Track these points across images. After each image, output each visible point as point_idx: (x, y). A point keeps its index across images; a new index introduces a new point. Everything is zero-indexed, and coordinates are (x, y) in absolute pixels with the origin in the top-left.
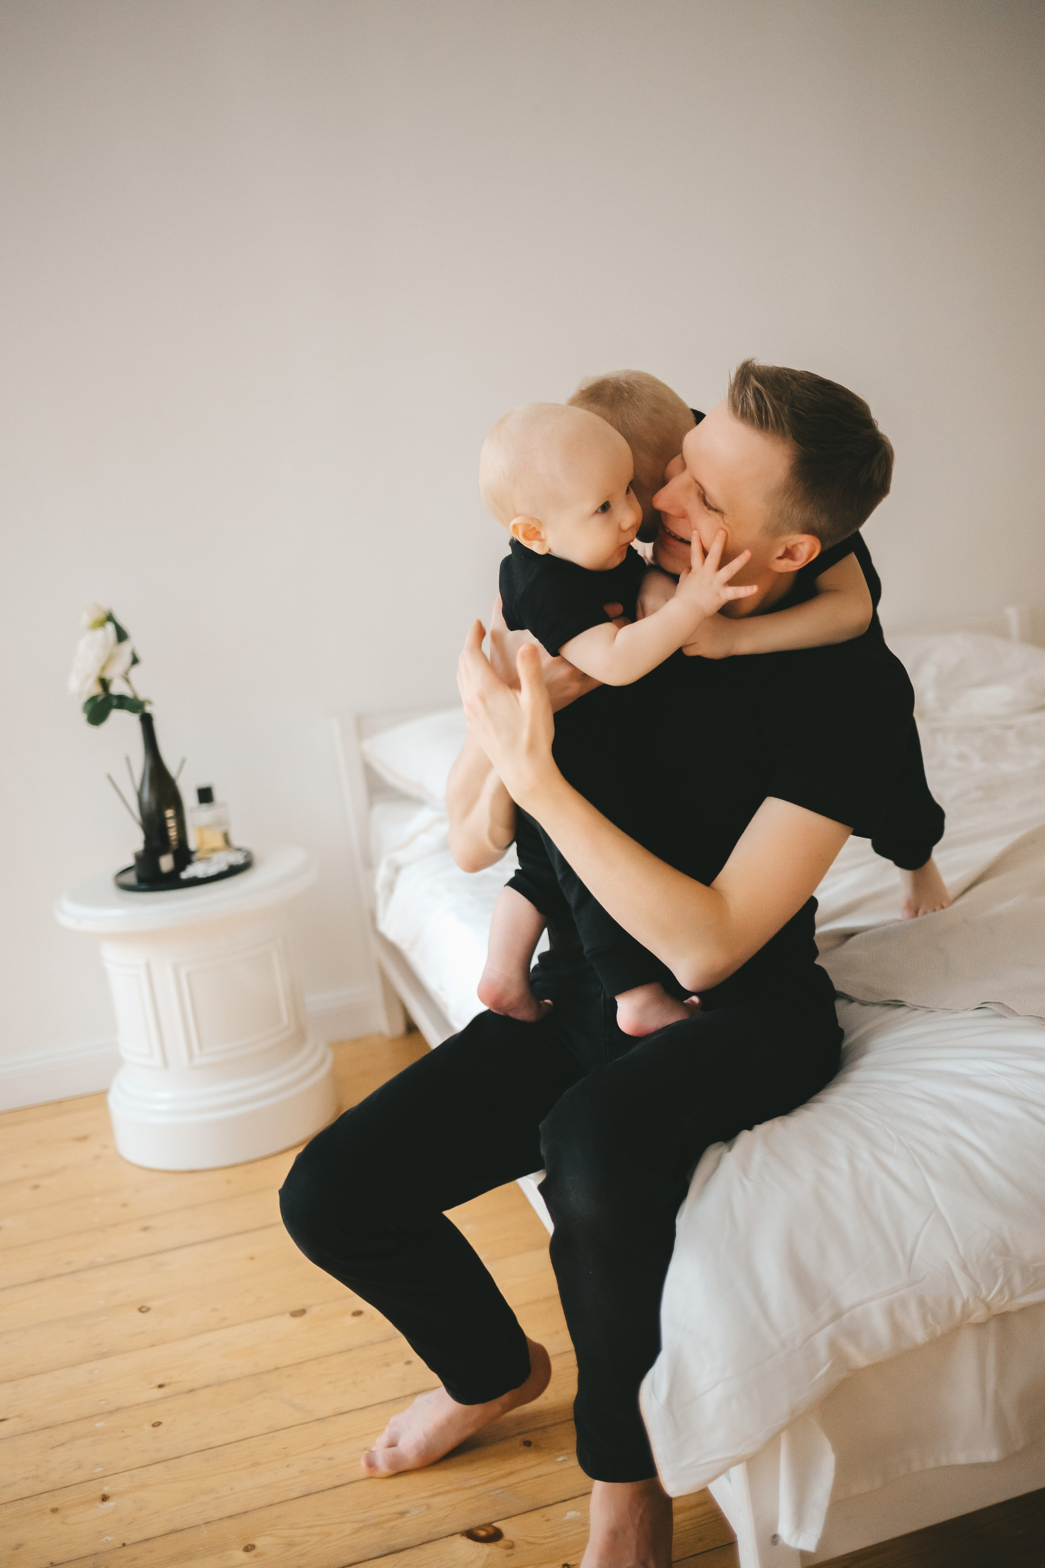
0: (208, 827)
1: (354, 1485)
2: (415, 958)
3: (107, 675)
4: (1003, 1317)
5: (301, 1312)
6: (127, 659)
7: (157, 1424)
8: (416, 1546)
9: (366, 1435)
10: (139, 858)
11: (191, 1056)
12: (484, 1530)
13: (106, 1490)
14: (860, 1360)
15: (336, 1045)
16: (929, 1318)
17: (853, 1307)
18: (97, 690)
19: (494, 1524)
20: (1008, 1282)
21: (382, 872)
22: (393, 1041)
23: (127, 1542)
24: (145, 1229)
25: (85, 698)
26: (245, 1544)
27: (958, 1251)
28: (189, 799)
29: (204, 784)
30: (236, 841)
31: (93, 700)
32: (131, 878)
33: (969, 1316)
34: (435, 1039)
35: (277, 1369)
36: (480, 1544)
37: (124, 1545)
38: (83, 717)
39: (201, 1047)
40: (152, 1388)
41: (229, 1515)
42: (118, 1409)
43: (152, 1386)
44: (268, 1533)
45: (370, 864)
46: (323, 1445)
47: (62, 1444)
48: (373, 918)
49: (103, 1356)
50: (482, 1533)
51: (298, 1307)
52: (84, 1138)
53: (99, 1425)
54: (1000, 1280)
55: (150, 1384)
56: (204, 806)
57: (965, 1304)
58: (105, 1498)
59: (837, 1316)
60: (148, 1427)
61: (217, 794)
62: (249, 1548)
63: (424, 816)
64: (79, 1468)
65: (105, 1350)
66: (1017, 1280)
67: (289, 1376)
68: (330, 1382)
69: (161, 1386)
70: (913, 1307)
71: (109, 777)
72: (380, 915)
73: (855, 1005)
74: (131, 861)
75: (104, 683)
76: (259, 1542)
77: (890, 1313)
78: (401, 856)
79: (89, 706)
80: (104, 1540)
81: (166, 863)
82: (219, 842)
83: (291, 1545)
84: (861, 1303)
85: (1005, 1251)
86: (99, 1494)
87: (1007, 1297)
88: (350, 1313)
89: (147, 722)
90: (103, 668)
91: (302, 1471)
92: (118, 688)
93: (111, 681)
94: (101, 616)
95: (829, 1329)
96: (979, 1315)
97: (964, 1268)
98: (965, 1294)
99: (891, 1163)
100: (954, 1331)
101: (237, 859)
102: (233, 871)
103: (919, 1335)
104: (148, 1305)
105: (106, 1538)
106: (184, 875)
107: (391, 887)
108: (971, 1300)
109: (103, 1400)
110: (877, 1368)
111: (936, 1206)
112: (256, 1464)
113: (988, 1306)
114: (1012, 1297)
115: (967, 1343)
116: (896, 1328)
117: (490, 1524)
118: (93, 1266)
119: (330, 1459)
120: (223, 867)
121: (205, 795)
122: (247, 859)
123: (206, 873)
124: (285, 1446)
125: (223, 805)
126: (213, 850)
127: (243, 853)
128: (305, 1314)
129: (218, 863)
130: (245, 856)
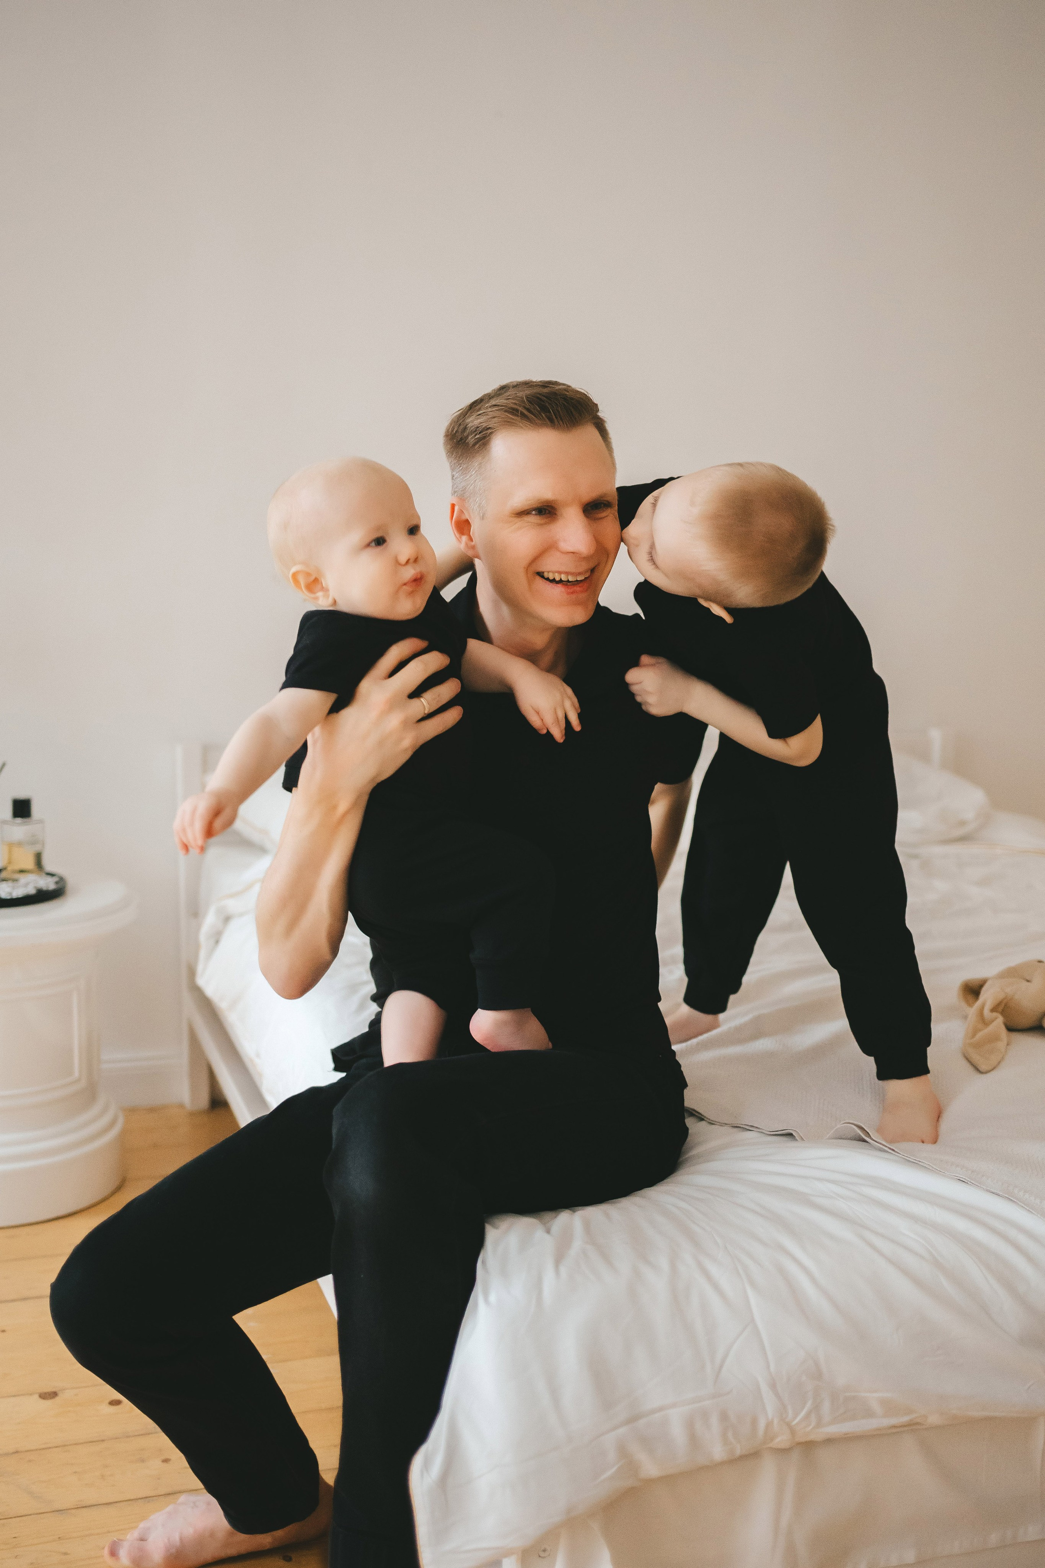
0: (20, 844)
2: (233, 1020)
4: (808, 1446)
5: (52, 1395)
9: (109, 1532)
14: (650, 1469)
15: (131, 1111)
16: (730, 1434)
17: (653, 1411)
20: (817, 1408)
21: (210, 920)
22: (192, 1114)
27: (768, 1367)
29: (22, 795)
30: (49, 865)
33: (772, 1439)
34: (244, 1116)
35: (17, 1452)
45: (196, 913)
46: (59, 1538)
48: (192, 973)
51: (49, 1389)
54: (809, 1405)
56: (19, 820)
57: (769, 1425)
59: (632, 1420)
61: (35, 809)
63: (262, 864)
66: (826, 1407)
67: (30, 1461)
68: (75, 1472)
70: (714, 1421)
72: (200, 968)
73: (703, 1123)
77: (690, 1425)
78: (232, 905)
82: (30, 864)
84: (661, 1409)
85: (818, 1375)
87: (813, 1424)
88: (108, 1401)
95: (622, 1430)
96: (782, 1440)
97: (773, 1386)
98: (770, 1414)
99: (713, 1270)
100: (754, 1455)
101: (48, 884)
102: (41, 897)
103: (718, 1452)
107: (217, 938)
108: (776, 1421)
110: (668, 1480)
111: (753, 1320)
113: (793, 1432)
114: (819, 1424)
115: (768, 1469)
116: (694, 1440)
119: (66, 1554)
120: (31, 891)
121: (21, 808)
122: (59, 886)
123: (11, 894)
124: (15, 1536)
125: (41, 822)
126: (22, 871)
127: (55, 879)
128: (57, 1398)
129: (26, 885)
130: (57, 883)
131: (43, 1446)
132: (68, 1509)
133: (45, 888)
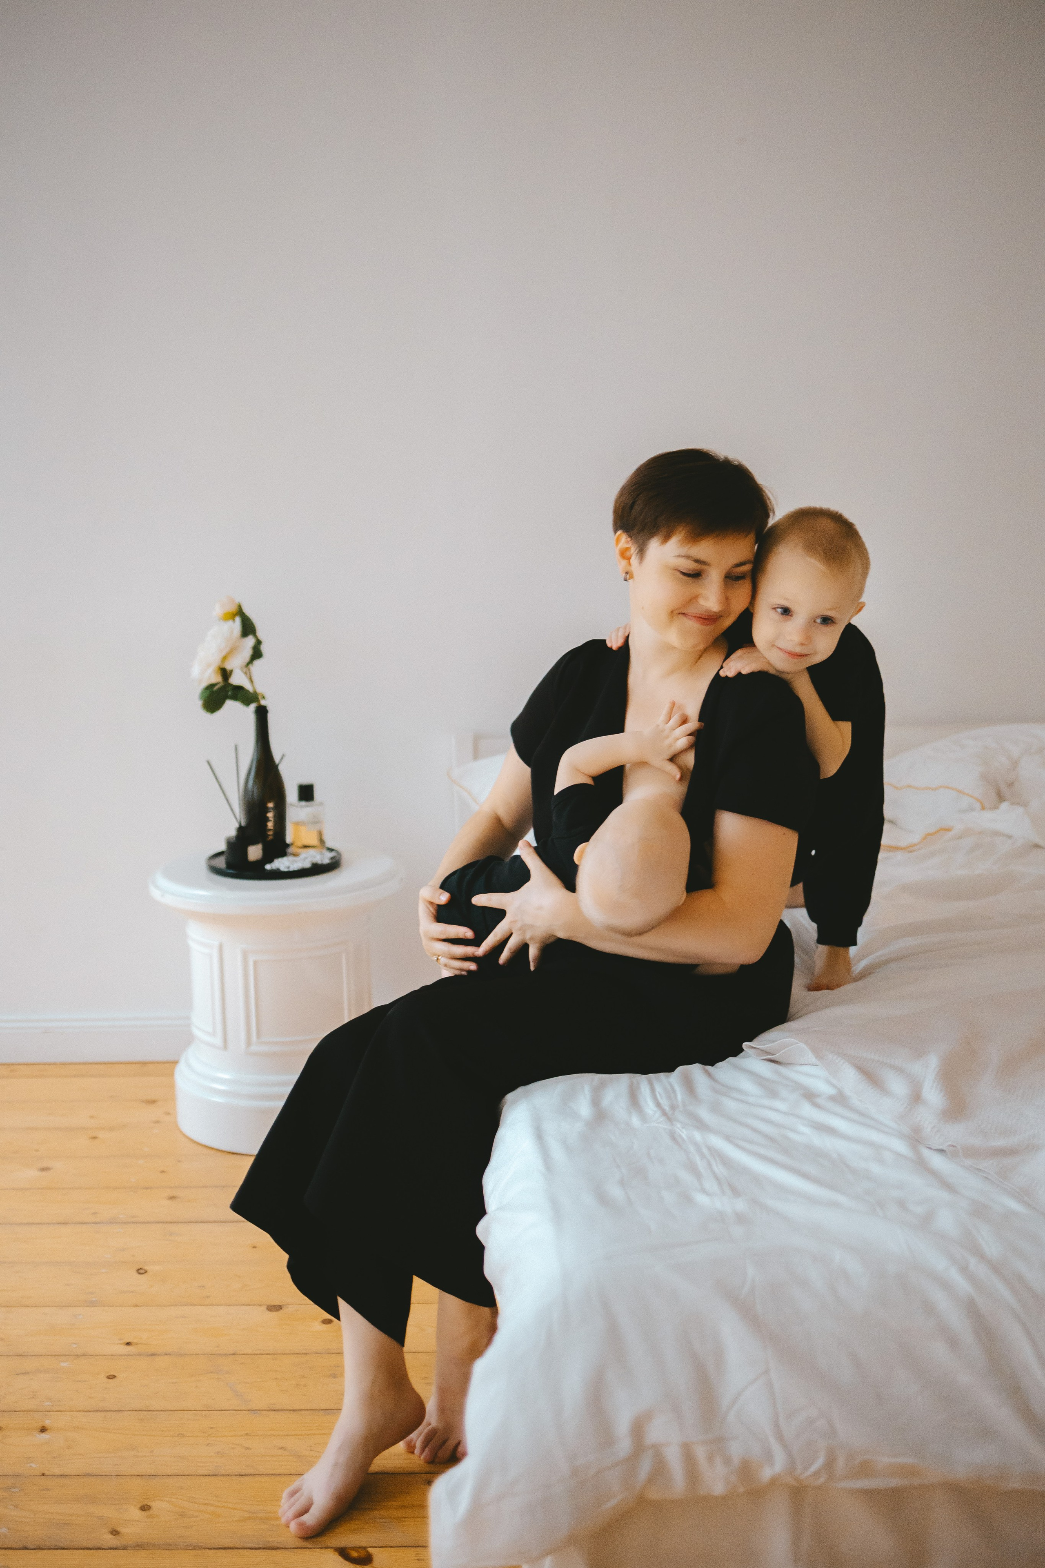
0: (306, 823)
1: (259, 1478)
3: (228, 667)
5: (278, 1309)
6: (248, 652)
7: (111, 1377)
8: (291, 1548)
9: (288, 1435)
10: (231, 844)
11: (249, 1043)
12: (357, 1551)
13: (47, 1423)
18: (217, 679)
19: (370, 1550)
23: (47, 1473)
24: (172, 1198)
25: (205, 684)
26: (144, 1503)
28: (291, 795)
29: (306, 781)
30: (330, 841)
31: (210, 687)
32: (221, 863)
35: (234, 1354)
36: (348, 1563)
37: (43, 1474)
38: (199, 703)
39: (259, 1035)
40: (121, 1344)
41: (139, 1474)
42: (84, 1355)
43: (122, 1342)
44: (167, 1499)
46: (247, 1434)
47: (27, 1373)
49: (91, 1304)
50: (354, 1554)
51: (277, 1303)
52: (153, 1102)
53: (63, 1364)
55: (120, 1339)
56: (303, 803)
58: (43, 1430)
60: (102, 1378)
61: (318, 794)
62: (145, 1508)
64: (33, 1398)
65: (94, 1299)
67: (243, 1363)
68: (276, 1379)
69: (128, 1344)
71: (208, 763)
74: (222, 847)
75: (225, 674)
76: (156, 1505)
79: (207, 693)
80: (29, 1465)
81: (255, 852)
82: (314, 841)
83: (183, 1515)
86: (41, 1424)
88: (321, 1320)
89: (262, 714)
90: (224, 659)
91: (218, 1453)
92: (238, 679)
93: (231, 671)
94: (233, 608)
101: (324, 858)
102: (316, 870)
104: (146, 1268)
105: (31, 1465)
106: (268, 867)
109: (75, 1344)
112: (181, 1435)
117: (364, 1548)
118: (113, 1222)
119: (247, 1448)
120: (307, 865)
121: (306, 793)
122: (334, 860)
123: (289, 868)
124: (211, 1426)
125: (321, 804)
126: (306, 847)
127: (333, 854)
128: (281, 1312)
129: (304, 860)
130: (332, 858)
131: (259, 1352)
132: (259, 1410)
133: (320, 862)
